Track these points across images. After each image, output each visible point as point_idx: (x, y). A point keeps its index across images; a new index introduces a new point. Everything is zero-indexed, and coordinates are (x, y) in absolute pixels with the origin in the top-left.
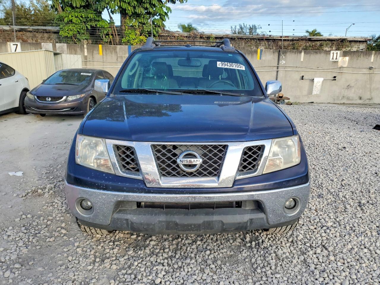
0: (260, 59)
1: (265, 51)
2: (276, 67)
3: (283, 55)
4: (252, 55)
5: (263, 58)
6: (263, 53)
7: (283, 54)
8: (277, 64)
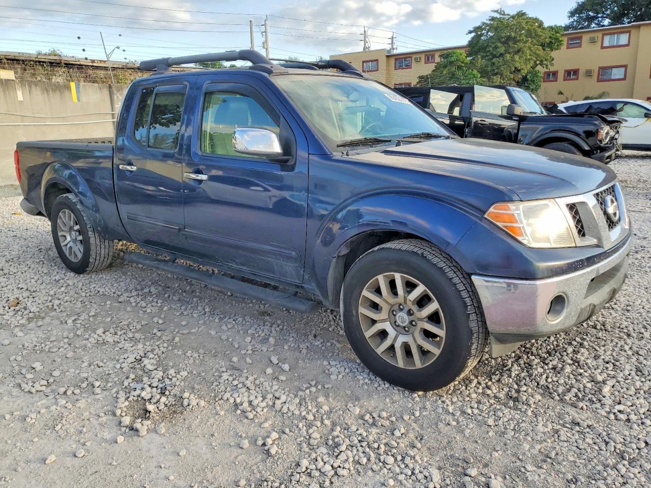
0: (79, 100)
1: (85, 85)
2: (111, 116)
3: (118, 94)
4: (61, 93)
5: (84, 99)
6: (81, 90)
7: (118, 91)
8: (110, 109)
